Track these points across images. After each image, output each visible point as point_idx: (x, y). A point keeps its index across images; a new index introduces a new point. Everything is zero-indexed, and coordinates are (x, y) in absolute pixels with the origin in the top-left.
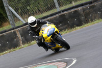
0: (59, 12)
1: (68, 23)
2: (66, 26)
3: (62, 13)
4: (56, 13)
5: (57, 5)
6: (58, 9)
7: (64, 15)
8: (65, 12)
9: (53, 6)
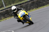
0: (5, 9)
1: (9, 14)
2: (8, 15)
3: (7, 9)
4: (4, 9)
5: (4, 6)
6: (5, 7)
7: (8, 10)
8: (8, 9)
9: (2, 6)
